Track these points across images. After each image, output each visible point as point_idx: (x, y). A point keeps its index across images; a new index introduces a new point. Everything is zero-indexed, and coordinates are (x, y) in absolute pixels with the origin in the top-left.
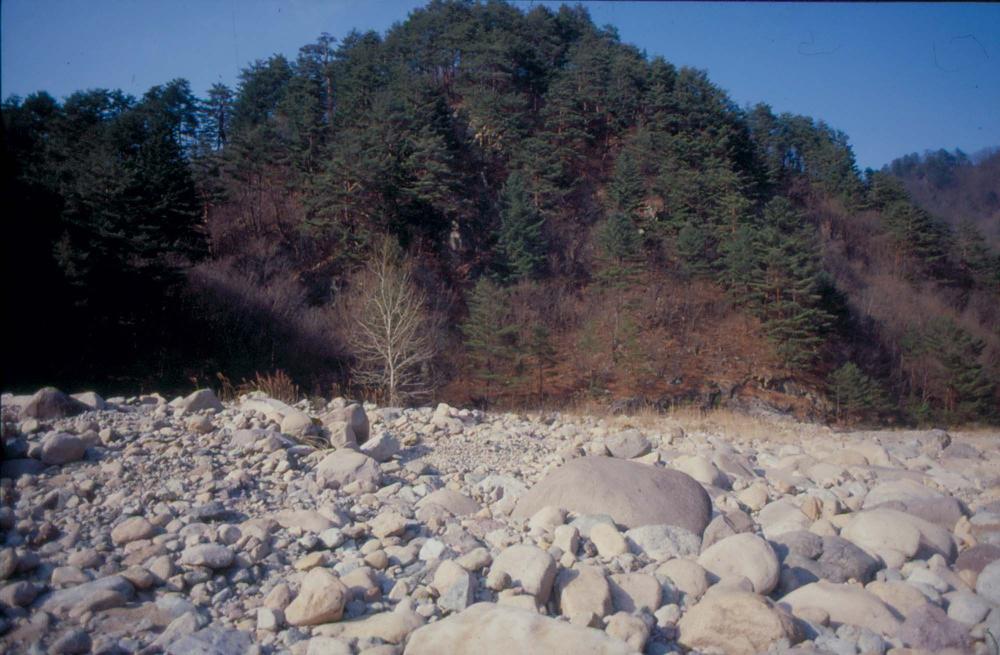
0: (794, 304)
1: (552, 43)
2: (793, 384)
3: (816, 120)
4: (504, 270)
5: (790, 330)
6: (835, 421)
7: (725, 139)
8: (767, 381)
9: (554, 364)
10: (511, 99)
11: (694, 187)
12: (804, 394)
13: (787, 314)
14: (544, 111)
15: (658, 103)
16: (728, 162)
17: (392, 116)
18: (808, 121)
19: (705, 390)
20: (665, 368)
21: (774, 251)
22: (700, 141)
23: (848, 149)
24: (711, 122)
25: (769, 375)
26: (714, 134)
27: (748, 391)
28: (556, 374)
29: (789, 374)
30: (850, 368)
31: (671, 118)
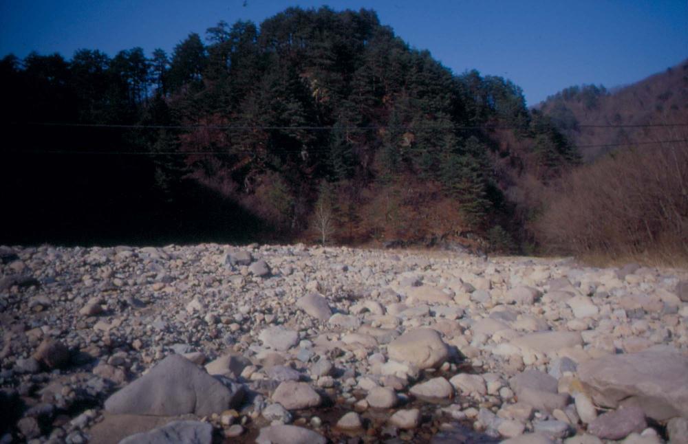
0: (474, 196)
1: (356, 38)
2: (472, 234)
3: (505, 79)
4: (332, 173)
5: (471, 209)
6: (490, 252)
7: (448, 101)
8: (459, 232)
9: (358, 222)
10: (334, 76)
11: (430, 130)
12: (477, 239)
13: (469, 201)
14: (352, 83)
15: (414, 78)
16: (449, 116)
17: (274, 89)
18: (501, 79)
19: (429, 236)
20: (411, 225)
21: (465, 170)
22: (435, 102)
23: (522, 98)
24: (442, 91)
25: (460, 229)
26: (443, 98)
27: (450, 237)
28: (358, 227)
29: (470, 229)
30: (498, 227)
31: (421, 88)
